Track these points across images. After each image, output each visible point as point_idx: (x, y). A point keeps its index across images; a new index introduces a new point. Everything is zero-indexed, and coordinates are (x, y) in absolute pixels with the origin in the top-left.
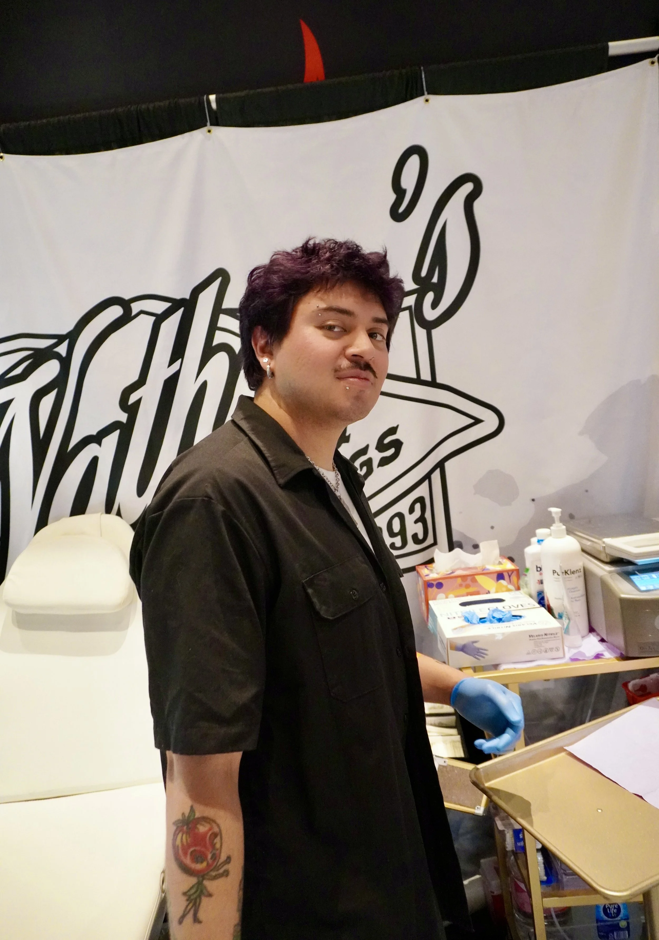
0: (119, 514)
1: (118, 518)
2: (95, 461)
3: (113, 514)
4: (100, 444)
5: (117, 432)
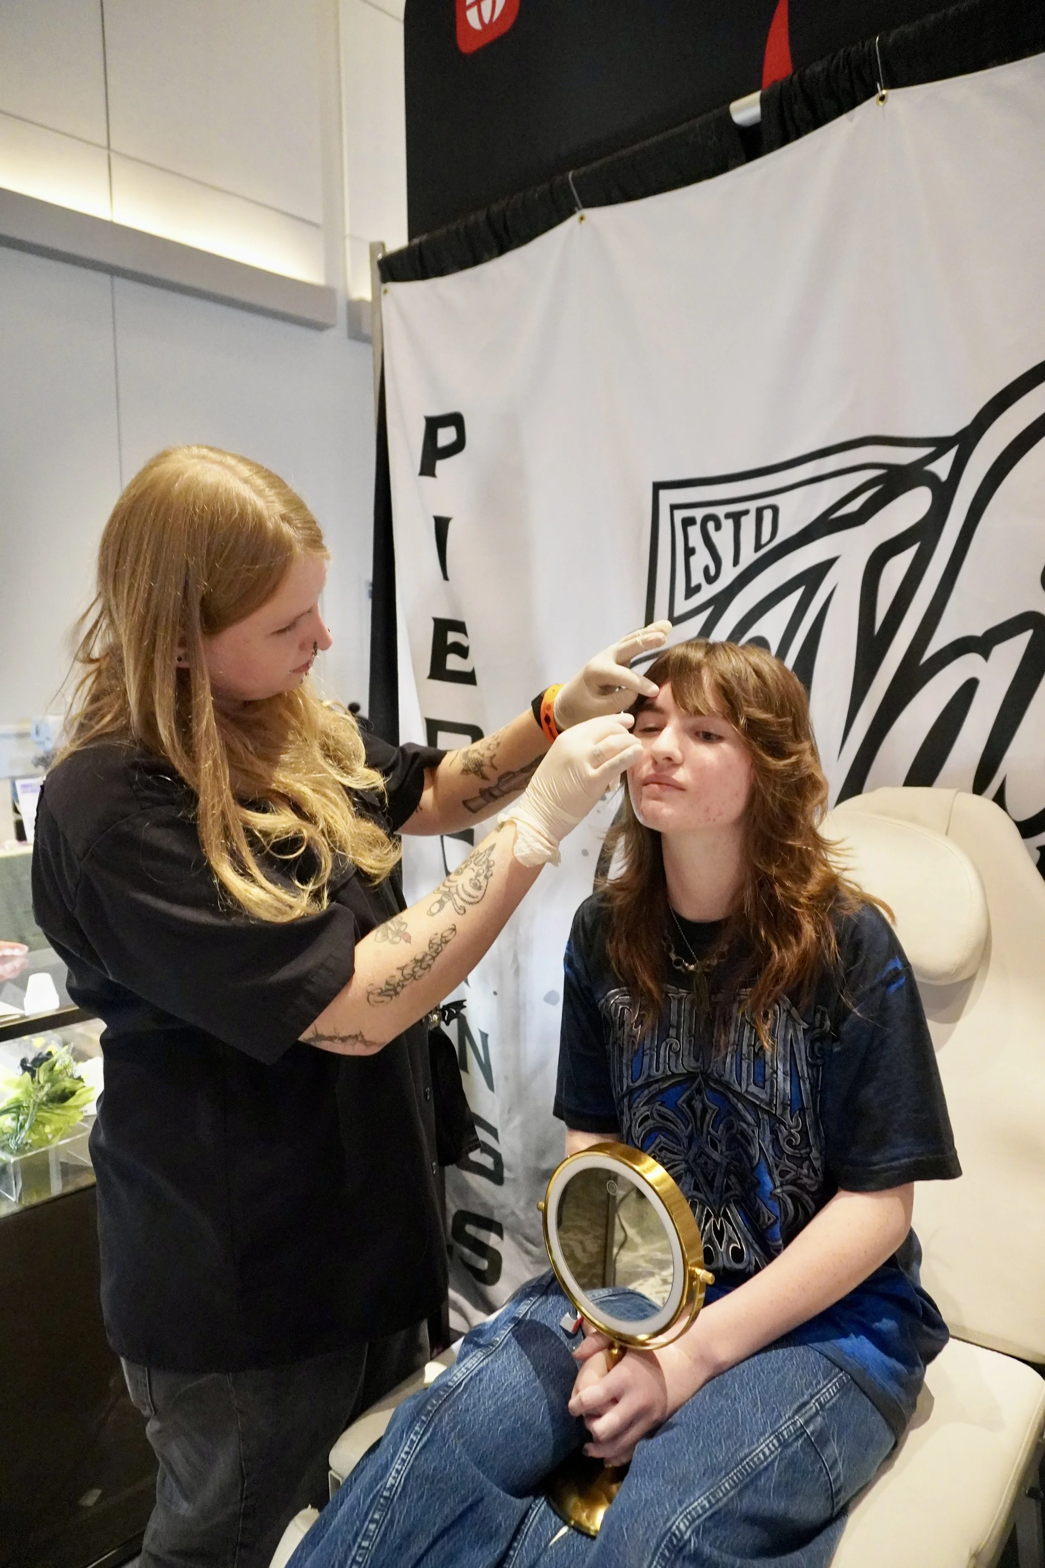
0: (1000, 799)
1: (995, 807)
2: (970, 687)
3: (987, 797)
4: (986, 656)
5: (1028, 635)
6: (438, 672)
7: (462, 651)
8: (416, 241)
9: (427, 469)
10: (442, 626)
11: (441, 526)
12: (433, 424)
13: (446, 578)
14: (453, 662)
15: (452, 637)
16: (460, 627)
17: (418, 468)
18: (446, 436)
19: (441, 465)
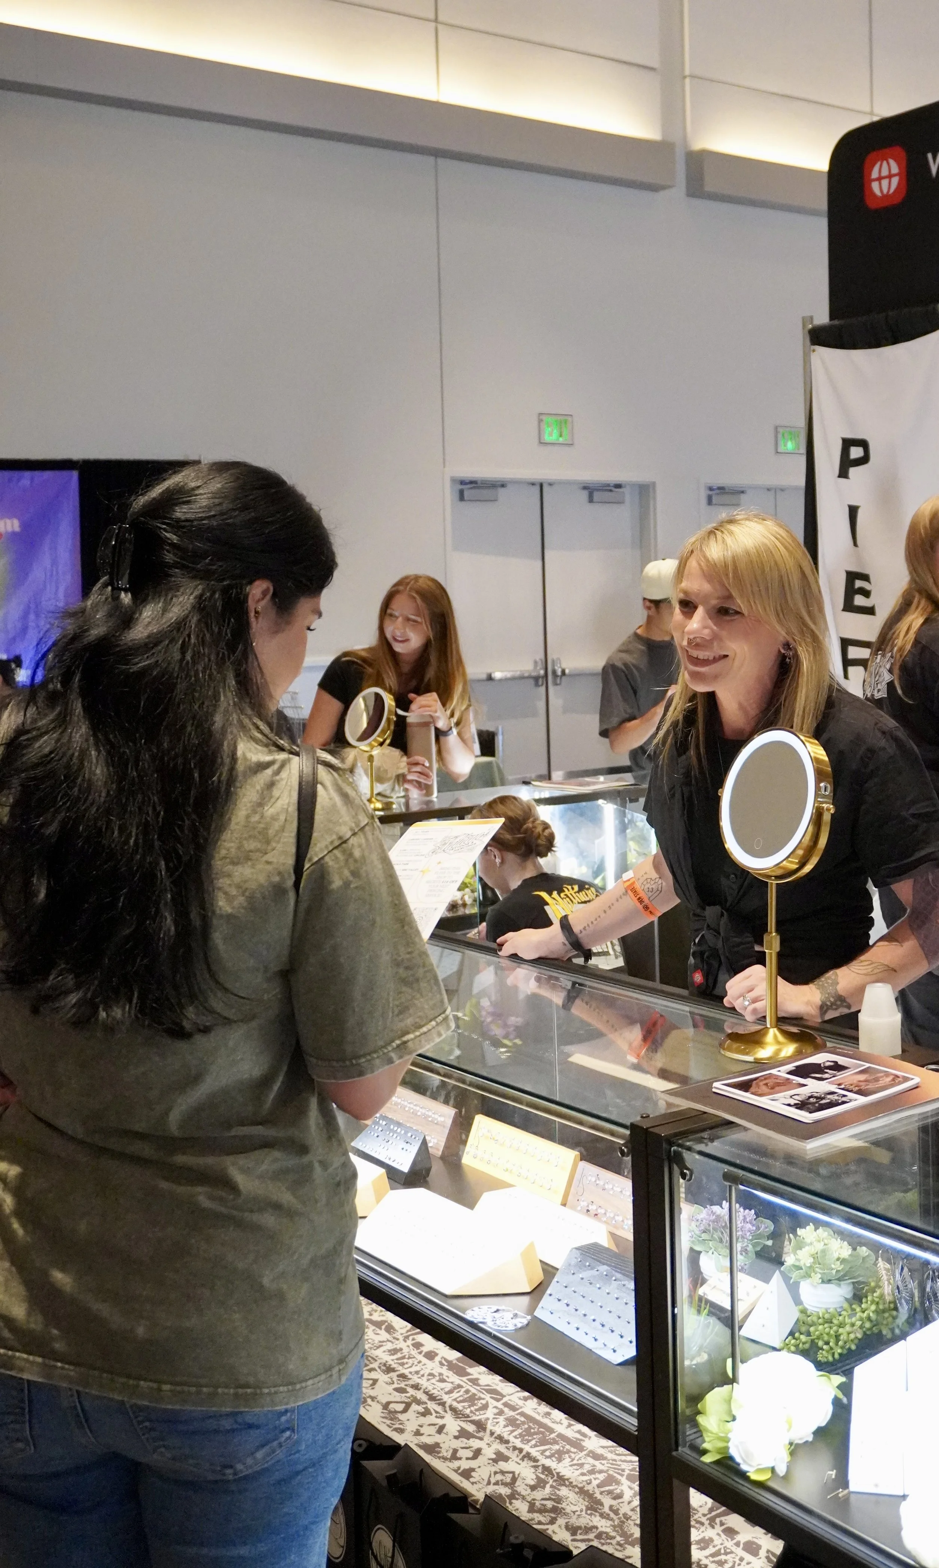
6: (849, 607)
7: (866, 594)
8: (836, 322)
9: (843, 474)
10: (852, 577)
11: (853, 512)
12: (848, 444)
13: (855, 544)
14: (859, 600)
15: (858, 584)
16: (865, 578)
17: (837, 472)
18: (856, 452)
19: (852, 471)
